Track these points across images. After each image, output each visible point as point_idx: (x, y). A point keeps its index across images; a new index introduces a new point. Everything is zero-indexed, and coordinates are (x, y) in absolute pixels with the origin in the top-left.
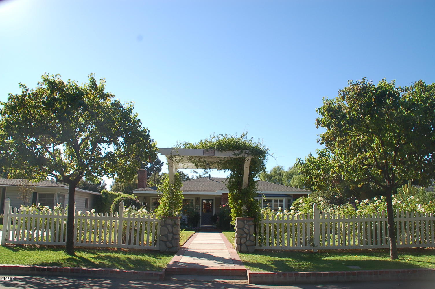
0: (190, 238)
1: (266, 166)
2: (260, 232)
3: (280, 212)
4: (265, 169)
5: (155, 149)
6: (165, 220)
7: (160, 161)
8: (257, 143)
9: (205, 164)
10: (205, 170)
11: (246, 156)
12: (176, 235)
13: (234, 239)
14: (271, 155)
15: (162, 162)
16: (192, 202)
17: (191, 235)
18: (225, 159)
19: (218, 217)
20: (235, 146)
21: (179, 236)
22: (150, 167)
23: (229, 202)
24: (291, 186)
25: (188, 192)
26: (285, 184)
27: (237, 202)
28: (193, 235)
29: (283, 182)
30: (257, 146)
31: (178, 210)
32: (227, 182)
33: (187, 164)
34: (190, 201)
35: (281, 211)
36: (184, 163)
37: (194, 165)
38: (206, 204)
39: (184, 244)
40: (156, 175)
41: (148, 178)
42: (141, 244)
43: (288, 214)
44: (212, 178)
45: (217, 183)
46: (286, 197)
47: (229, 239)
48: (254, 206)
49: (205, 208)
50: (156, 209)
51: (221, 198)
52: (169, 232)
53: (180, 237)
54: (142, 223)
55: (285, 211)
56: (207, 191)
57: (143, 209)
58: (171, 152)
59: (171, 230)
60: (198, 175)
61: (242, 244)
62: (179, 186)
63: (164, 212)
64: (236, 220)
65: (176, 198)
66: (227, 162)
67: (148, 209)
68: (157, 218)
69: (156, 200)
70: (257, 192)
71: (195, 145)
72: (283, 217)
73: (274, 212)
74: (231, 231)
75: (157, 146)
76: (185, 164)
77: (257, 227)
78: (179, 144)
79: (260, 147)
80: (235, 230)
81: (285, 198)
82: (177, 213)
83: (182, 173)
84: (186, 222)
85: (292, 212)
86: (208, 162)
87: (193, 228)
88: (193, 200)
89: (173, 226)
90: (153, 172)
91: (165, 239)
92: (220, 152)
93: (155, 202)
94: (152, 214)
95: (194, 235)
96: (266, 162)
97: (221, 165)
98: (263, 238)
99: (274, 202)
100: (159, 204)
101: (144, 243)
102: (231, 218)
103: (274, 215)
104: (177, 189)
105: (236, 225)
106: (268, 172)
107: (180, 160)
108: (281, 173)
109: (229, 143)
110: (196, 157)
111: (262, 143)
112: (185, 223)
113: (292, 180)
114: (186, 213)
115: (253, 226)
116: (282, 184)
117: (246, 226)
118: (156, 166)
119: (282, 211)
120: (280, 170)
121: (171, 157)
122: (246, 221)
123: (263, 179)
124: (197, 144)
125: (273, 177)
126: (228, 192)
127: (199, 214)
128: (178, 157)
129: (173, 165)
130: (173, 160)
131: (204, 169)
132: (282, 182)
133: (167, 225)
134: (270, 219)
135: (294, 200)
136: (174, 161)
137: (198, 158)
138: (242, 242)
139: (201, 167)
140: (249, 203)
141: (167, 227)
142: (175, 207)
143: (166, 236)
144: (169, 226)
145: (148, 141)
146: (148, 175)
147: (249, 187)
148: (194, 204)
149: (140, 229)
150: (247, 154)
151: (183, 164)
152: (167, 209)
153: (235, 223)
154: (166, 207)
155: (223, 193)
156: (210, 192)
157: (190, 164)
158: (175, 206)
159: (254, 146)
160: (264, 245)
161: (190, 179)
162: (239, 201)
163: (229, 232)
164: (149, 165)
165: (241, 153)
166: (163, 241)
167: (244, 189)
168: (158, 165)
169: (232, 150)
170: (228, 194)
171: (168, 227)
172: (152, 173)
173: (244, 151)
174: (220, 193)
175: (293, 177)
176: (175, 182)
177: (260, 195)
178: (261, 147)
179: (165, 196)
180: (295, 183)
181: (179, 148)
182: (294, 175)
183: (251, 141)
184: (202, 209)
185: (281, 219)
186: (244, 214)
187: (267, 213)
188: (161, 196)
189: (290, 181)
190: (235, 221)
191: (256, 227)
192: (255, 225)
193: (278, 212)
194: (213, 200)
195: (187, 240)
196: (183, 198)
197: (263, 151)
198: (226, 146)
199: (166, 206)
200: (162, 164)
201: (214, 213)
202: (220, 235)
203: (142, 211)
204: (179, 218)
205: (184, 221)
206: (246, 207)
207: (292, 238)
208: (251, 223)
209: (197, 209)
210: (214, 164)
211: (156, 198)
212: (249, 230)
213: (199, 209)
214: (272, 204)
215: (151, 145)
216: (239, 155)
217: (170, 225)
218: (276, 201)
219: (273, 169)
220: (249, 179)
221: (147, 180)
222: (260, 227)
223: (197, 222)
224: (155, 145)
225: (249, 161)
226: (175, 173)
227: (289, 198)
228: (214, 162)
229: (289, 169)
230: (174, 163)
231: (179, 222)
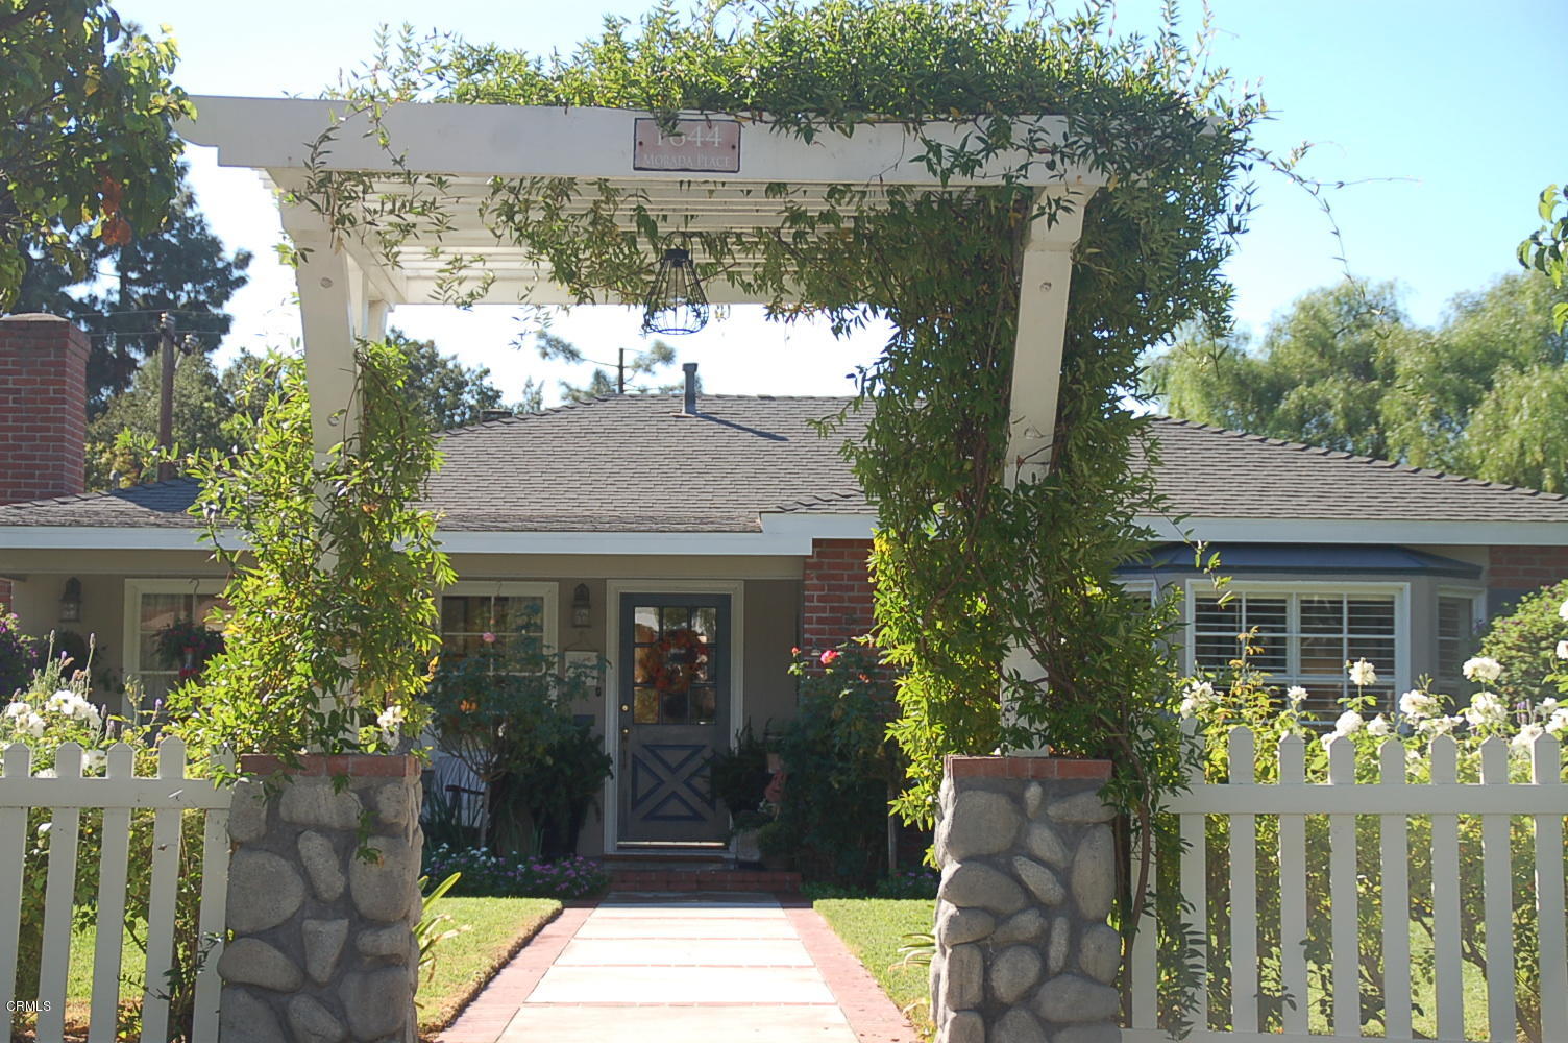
0: (513, 954)
1: (1227, 271)
2: (1170, 897)
3: (1368, 714)
4: (1225, 299)
5: (162, 102)
6: (279, 793)
7: (214, 246)
8: (1148, 47)
9: (652, 258)
10: (650, 313)
11: (1037, 175)
12: (385, 924)
13: (927, 963)
14: (1286, 168)
15: (229, 254)
16: (527, 627)
17: (523, 933)
18: (846, 209)
19: (775, 764)
20: (937, 76)
21: (412, 938)
22: (116, 298)
23: (878, 610)
24: (1469, 470)
25: (488, 529)
26: (1412, 451)
27: (951, 610)
28: (540, 928)
29: (1392, 437)
30: (1151, 76)
31: (399, 694)
32: (857, 428)
33: (481, 259)
34: (514, 617)
35: (1371, 701)
36: (451, 251)
37: (547, 265)
38: (658, 643)
39: (460, 1010)
40: (179, 382)
41: (104, 408)
42: (33, 1027)
43: (1440, 730)
44: (710, 398)
45: (763, 442)
46: (1424, 580)
47: (875, 963)
48: (1109, 648)
49: (650, 682)
50: (191, 686)
51: (797, 587)
52: (317, 904)
53: (423, 942)
54: (44, 827)
55: (1411, 703)
56: (668, 520)
57: (60, 695)
58: (326, 138)
59: (329, 879)
60: (583, 381)
61: (1005, 1008)
62: (411, 470)
63: (263, 716)
64: (947, 784)
65: (384, 581)
66: (855, 231)
67: (105, 691)
68: (197, 768)
69: (183, 615)
70: (1139, 522)
71: (547, 69)
72: (1395, 755)
73: (1304, 705)
74: (897, 896)
75: (176, 79)
76: (457, 263)
77: (1146, 849)
78: (395, 58)
79: (1175, 85)
80: (937, 875)
81: (1408, 584)
82: (389, 718)
83: (433, 360)
84: (475, 814)
85: (1483, 709)
86: (678, 240)
87: (537, 868)
88: (535, 606)
89: (349, 843)
90: (148, 353)
91: (271, 966)
92: (791, 140)
93: (178, 627)
94: (149, 739)
95: (548, 929)
96: (1233, 229)
97: (801, 265)
98: (1202, 949)
99: (1304, 621)
100: (214, 644)
101: (68, 1017)
102: (896, 757)
103: (1309, 738)
104: (383, 497)
105: (942, 830)
106: (1246, 338)
107: (410, 218)
108: (1368, 348)
109: (879, 50)
110: (562, 188)
111: (1193, 49)
112: (465, 822)
113: (1480, 417)
114: (478, 724)
115: (1104, 840)
116: (1379, 452)
117: (1042, 841)
118: (177, 287)
119: (1382, 701)
120: (1363, 325)
121: (322, 183)
122: (1033, 793)
123: (1195, 409)
124: (567, 59)
125: (1294, 385)
126: (860, 522)
127: (593, 736)
128: (395, 186)
129: (342, 268)
130: (342, 220)
131: (642, 309)
132: (1382, 432)
133: (297, 830)
134: (1266, 770)
135: (1504, 602)
136: (353, 224)
137: (579, 202)
138: (1006, 983)
139: (609, 284)
140: (1070, 625)
141: (292, 854)
142: (373, 666)
143: (286, 937)
144: (314, 848)
145: (89, 26)
146: (95, 379)
147: (1069, 471)
148: (550, 636)
149: (27, 879)
150: (1054, 150)
151: (440, 263)
152: (296, 680)
153: (934, 806)
154: (285, 661)
155: (817, 543)
156: (699, 525)
157: (510, 258)
158: (368, 650)
159: (1114, 73)
160: (1212, 1018)
161: (508, 414)
162: (972, 607)
163: (874, 902)
164: (104, 283)
165: (989, 150)
166: (256, 990)
167: (1021, 486)
168: (198, 278)
169: (908, 113)
170: (870, 543)
171: (303, 852)
172: (138, 355)
173: (1019, 131)
174: (792, 538)
175: (1489, 386)
176: (370, 424)
177: (1175, 557)
178: (1185, 81)
179: (269, 556)
180: (1510, 443)
181: (394, 94)
182: (1508, 369)
183: (1086, 26)
184: (626, 695)
185: (1375, 771)
186: (1023, 722)
187: (1239, 719)
188: (233, 567)
189: (1462, 425)
190: (936, 787)
191: (1137, 850)
192: (1121, 829)
193: (1342, 708)
194: (723, 602)
195: (490, 978)
196: (446, 576)
197: (1202, 123)
198: (852, 80)
199: (282, 656)
200: (236, 273)
201: (737, 722)
202: (792, 932)
203: (51, 706)
204: (409, 769)
205: (457, 800)
206: (1035, 656)
207: (1480, 962)
208: (1088, 807)
209: (576, 685)
210: (740, 257)
211: (183, 587)
212: (1064, 876)
213: (599, 692)
214: (1283, 641)
215: (117, 62)
216: (968, 164)
217: (322, 829)
218: (1318, 614)
219: (1290, 310)
220: (1067, 394)
221: (94, 429)
222: (1171, 849)
223: (581, 807)
224: (155, 68)
225: (1071, 227)
226: (365, 344)
227: (1453, 589)
228: (739, 236)
229: (1454, 314)
230: (351, 242)
231: (408, 805)
